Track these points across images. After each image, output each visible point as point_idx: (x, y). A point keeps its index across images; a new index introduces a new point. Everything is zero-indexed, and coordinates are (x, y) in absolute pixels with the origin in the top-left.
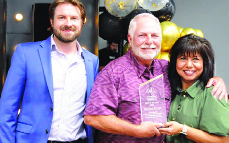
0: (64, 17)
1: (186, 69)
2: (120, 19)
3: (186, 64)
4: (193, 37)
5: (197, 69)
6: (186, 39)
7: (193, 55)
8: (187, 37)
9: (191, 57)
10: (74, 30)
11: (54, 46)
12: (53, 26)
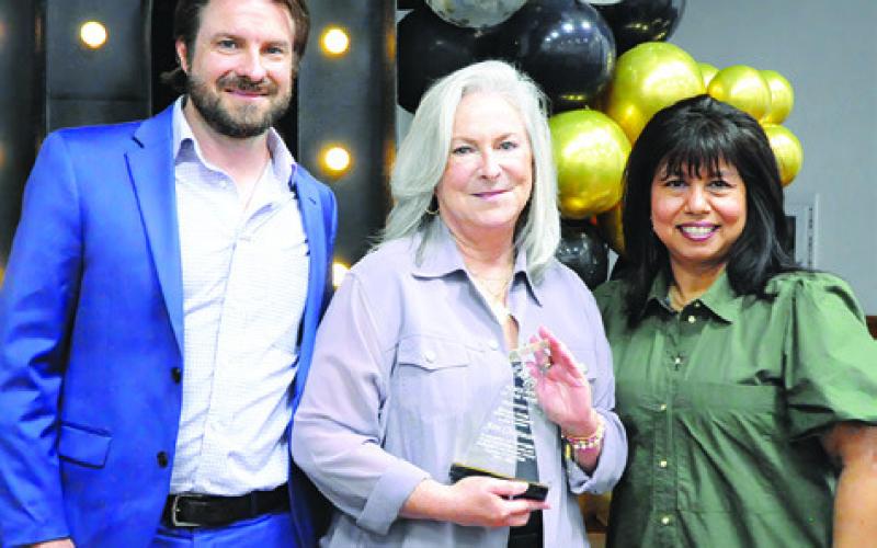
0: (235, 42)
1: (686, 219)
2: (478, 34)
3: (687, 203)
4: (710, 105)
5: (726, 219)
6: (684, 112)
7: (710, 169)
8: (689, 108)
9: (700, 178)
10: (271, 92)
11: (187, 143)
12: (189, 70)
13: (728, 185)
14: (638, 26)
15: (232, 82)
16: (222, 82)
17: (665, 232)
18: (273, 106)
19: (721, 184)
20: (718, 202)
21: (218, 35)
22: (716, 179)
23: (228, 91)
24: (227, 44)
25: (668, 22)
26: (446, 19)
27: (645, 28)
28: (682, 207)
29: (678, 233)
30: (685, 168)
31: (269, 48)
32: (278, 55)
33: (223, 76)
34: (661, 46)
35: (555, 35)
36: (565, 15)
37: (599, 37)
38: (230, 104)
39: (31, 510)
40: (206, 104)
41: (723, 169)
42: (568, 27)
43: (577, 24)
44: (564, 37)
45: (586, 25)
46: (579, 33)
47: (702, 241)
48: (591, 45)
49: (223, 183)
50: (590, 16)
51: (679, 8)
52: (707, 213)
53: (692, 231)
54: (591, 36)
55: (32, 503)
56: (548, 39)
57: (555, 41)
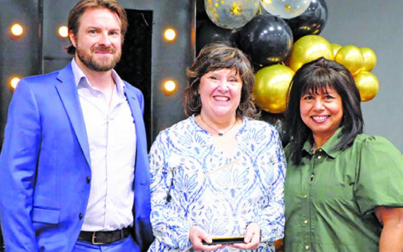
9: (318, 94)
10: (113, 52)
11: (83, 78)
12: (77, 45)
13: (332, 98)
14: (305, 28)
15: (97, 48)
16: (93, 49)
17: (306, 120)
18: (115, 58)
19: (329, 97)
20: (328, 105)
21: (89, 28)
22: (326, 95)
23: (96, 52)
24: (93, 32)
25: (319, 26)
26: (217, 25)
27: (309, 29)
28: (312, 108)
29: (311, 120)
30: (311, 91)
31: (112, 33)
32: (115, 35)
33: (92, 46)
34: (315, 37)
35: (265, 32)
36: (270, 23)
37: (285, 33)
38: (97, 58)
39: (26, 247)
40: (86, 59)
41: (329, 90)
42: (272, 29)
43: (276, 27)
44: (270, 33)
45: (280, 28)
46: (276, 31)
47: (321, 123)
48: (282, 36)
49: (99, 95)
50: (281, 24)
51: (325, 19)
52: (323, 110)
53: (316, 118)
54: (282, 33)
55: (26, 244)
56: (262, 34)
57: (265, 35)
